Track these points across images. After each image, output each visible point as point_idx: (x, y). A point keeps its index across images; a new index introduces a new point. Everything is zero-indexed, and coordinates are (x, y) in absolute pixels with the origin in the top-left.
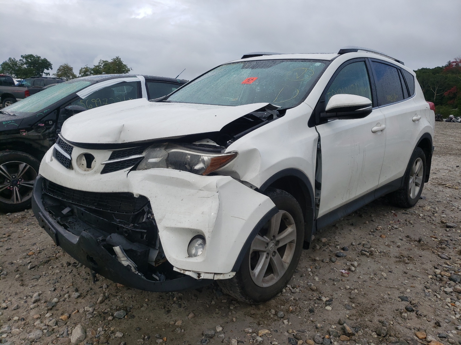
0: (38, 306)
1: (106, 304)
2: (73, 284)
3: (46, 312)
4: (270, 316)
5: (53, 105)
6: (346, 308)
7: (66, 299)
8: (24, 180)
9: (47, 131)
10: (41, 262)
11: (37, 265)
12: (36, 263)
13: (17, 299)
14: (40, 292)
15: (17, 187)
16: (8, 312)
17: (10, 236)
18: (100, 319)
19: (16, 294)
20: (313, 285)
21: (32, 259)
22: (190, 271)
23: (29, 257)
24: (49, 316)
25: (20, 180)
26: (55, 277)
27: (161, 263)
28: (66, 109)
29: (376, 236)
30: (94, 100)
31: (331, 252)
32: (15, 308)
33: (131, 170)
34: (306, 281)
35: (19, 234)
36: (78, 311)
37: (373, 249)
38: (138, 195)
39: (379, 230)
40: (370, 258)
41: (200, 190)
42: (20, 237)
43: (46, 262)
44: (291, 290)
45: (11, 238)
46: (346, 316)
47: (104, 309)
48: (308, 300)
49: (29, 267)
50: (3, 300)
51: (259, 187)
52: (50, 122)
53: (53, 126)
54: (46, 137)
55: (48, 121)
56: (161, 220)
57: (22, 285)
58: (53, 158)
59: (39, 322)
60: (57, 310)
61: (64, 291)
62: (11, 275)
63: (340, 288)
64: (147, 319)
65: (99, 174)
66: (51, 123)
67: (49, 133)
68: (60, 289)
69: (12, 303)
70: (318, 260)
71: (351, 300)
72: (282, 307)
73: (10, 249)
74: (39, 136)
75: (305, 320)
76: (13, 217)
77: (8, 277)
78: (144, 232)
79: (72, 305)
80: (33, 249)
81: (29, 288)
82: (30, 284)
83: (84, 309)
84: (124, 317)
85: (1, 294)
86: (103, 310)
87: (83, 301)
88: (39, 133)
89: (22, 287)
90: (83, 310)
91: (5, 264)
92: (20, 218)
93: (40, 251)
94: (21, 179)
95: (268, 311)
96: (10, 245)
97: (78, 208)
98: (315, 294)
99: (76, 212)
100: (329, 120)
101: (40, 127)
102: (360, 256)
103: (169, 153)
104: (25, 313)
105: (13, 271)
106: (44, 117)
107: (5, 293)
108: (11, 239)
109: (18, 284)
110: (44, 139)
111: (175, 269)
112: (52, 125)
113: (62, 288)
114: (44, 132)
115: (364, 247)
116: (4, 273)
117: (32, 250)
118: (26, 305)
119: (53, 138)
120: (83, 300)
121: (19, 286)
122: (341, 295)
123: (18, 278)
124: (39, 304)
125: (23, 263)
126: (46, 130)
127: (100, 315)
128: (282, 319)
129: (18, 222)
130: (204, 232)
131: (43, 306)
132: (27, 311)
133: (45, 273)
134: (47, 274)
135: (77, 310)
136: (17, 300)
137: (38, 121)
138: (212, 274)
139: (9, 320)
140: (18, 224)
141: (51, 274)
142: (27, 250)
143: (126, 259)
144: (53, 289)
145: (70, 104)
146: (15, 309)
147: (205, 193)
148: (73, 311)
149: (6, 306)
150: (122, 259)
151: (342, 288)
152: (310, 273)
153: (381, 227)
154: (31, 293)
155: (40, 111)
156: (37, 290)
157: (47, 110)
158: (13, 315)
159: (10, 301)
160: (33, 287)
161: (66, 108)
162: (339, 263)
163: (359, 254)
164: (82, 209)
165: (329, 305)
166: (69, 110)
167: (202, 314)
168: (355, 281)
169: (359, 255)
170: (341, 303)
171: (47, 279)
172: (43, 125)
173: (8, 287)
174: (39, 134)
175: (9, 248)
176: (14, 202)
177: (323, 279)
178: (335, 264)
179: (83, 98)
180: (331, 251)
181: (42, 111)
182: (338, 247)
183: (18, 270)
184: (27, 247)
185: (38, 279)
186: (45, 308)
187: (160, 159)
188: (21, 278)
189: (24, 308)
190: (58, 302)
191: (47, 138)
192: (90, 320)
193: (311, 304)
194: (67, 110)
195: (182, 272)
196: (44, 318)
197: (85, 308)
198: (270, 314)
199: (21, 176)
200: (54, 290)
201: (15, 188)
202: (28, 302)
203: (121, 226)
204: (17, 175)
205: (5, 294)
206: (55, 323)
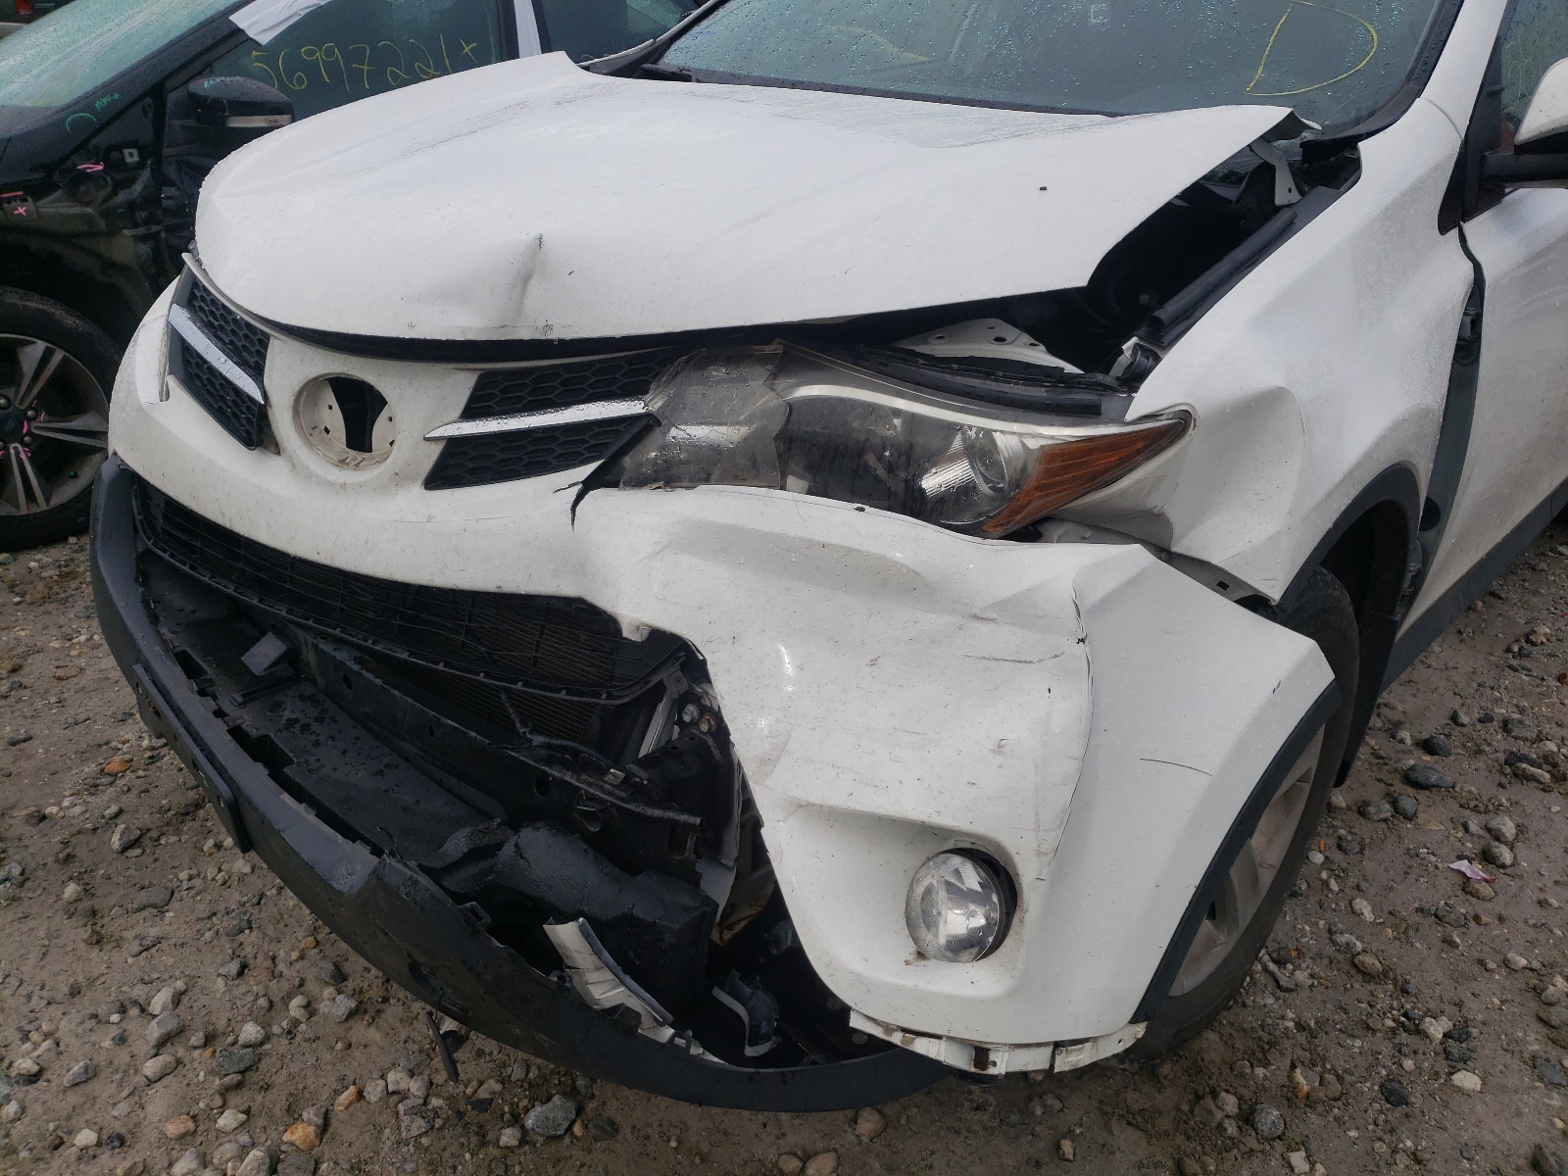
0: (179, 1062)
1: (480, 1053)
2: (320, 937)
3: (219, 1102)
4: (1220, 1127)
5: (135, 72)
6: (1541, 1079)
7: (296, 1023)
8: (49, 413)
9: (122, 197)
10: (163, 811)
11: (149, 830)
12: (145, 819)
13: (82, 1023)
14: (180, 985)
15: (23, 444)
16: (48, 1097)
17: (22, 672)
18: (462, 1140)
19: (75, 992)
20: (1359, 946)
21: (123, 792)
22: (939, 1037)
23: (111, 784)
24: (234, 1127)
25: (30, 413)
26: (234, 897)
27: (743, 924)
28: (192, 96)
29: (1543, 679)
30: (313, 53)
31: (1380, 761)
32: (78, 1080)
33: (589, 485)
34: (1322, 922)
35: (57, 664)
36: (360, 1095)
37: (1552, 746)
38: (646, 633)
39: (1542, 643)
40: (1554, 795)
41: (977, 618)
42: (60, 679)
43: (187, 814)
44: (1272, 974)
45: (24, 681)
46: (1553, 1124)
47: (475, 1083)
48: (1360, 1033)
49: (116, 841)
50: (20, 1029)
51: (1275, 592)
52: (126, 152)
53: (145, 175)
54: (121, 225)
55: (119, 147)
56: (767, 762)
57: (98, 942)
58: (172, 383)
59: (194, 1165)
60: (266, 1088)
61: (281, 975)
62: (44, 884)
63: (1481, 963)
64: (673, 1144)
65: (418, 489)
66: (131, 156)
67: (132, 206)
68: (262, 963)
69: (62, 1047)
70: (1341, 809)
71: (1554, 1034)
72: (1260, 1071)
73: (25, 741)
74: (88, 219)
75: (1381, 1148)
76: (24, 571)
77: (29, 895)
78: (685, 824)
79: (328, 1057)
80: (124, 743)
81: (130, 960)
82: (130, 935)
83: (382, 1083)
84: (569, 1129)
85: (8, 992)
86: (469, 1091)
87: (373, 1035)
88: (87, 204)
89: (95, 952)
90: (379, 1089)
91: (11, 821)
92: (51, 577)
93: (156, 752)
94: (33, 409)
95: (1209, 1102)
96: (25, 717)
97: (321, 646)
98: (1384, 995)
99: (312, 664)
100: (1507, 190)
101: (85, 177)
102: (1510, 783)
103: (790, 406)
104: (122, 1109)
105: (50, 860)
106: (102, 128)
107: (25, 984)
108: (25, 687)
109: (76, 933)
110: (112, 232)
111: (855, 1022)
112: (140, 166)
113: (273, 959)
114: (106, 200)
115: (1514, 734)
116: (9, 872)
117: (120, 746)
118: (122, 1056)
119: (148, 230)
120: (372, 1030)
121: (82, 947)
122: (1496, 1001)
123: (76, 901)
124: (181, 1052)
125: (87, 815)
126: (115, 192)
127: (460, 1115)
128: (1279, 1146)
129: (44, 597)
130: (1011, 849)
131: (200, 1064)
132: (131, 1094)
133: (190, 878)
134: (198, 882)
135: (352, 1089)
136: (80, 1030)
137: (74, 151)
138: (1043, 1049)
139: (56, 1148)
140: (48, 607)
141: (213, 879)
142: (100, 746)
143: (609, 976)
144: (233, 968)
145: (207, 69)
146: (77, 1084)
147: (1004, 638)
148: (337, 1093)
149: (36, 1068)
150: (591, 977)
151: (1492, 965)
152: (1324, 875)
153: (1547, 630)
154: (140, 986)
155: (76, 102)
156: (166, 970)
157: (109, 99)
158: (69, 1118)
159: (47, 1036)
160: (144, 954)
161: (193, 86)
162: (1434, 819)
163: (1506, 775)
164: (343, 655)
165: (1463, 1062)
166: (205, 99)
167: (915, 1110)
168: (1535, 926)
169: (1504, 781)
170: (1513, 1047)
171: (203, 909)
172: (100, 168)
173: (35, 953)
174: (89, 210)
175: (21, 737)
176: (18, 508)
177: (1391, 909)
178: (1417, 827)
179: (264, 39)
180: (1382, 758)
181: (86, 102)
182: (1405, 735)
183: (69, 858)
184: (98, 730)
185: (161, 909)
186: (211, 1078)
187: (744, 430)
188: (86, 904)
189: (118, 1077)
190: (267, 1038)
191: (124, 228)
192: (418, 1146)
193: (1380, 1053)
194: (196, 100)
195: (896, 1038)
196: (212, 1135)
197: (391, 1076)
198: (1219, 1115)
199: (32, 396)
200: (241, 973)
201: (15, 448)
202: (130, 1040)
203: (562, 780)
204: (17, 392)
205: (22, 991)
206: (265, 1167)
